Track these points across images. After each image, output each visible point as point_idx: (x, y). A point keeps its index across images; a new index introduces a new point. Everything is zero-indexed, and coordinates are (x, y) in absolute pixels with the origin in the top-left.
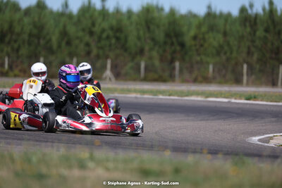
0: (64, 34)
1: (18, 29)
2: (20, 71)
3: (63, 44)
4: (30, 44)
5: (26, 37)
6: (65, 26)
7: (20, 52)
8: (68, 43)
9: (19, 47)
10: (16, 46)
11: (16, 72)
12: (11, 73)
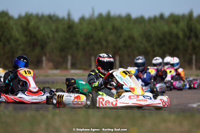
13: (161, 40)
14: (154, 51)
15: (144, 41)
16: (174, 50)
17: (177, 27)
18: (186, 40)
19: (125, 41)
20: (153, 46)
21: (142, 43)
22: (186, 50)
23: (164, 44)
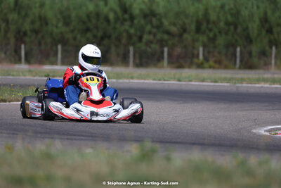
0: (265, 20)
1: (213, 17)
2: (215, 62)
3: (264, 32)
4: (226, 34)
5: (222, 24)
6: (266, 13)
7: (217, 42)
8: (269, 31)
9: (215, 35)
10: (211, 35)
11: (211, 63)
12: (206, 65)
13: (84, 23)
14: (75, 39)
15: (60, 25)
16: (102, 38)
17: (106, 5)
19: (33, 22)
20: (72, 31)
21: (57, 27)
22: (119, 39)
23: (88, 30)
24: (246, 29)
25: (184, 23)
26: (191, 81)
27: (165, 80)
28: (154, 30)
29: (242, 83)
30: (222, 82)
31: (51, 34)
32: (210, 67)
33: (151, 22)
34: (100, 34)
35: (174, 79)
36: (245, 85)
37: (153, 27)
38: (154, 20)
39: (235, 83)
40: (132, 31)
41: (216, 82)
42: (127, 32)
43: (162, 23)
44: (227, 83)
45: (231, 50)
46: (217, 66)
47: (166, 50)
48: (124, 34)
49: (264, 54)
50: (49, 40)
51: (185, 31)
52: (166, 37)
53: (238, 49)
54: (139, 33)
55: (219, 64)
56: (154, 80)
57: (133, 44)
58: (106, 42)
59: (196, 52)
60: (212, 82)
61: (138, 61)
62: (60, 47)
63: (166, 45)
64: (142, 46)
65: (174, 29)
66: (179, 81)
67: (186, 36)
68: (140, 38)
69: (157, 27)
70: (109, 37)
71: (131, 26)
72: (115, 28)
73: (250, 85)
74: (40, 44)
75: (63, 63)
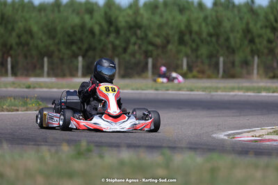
0: (247, 31)
1: (195, 28)
2: (199, 72)
3: (246, 42)
4: (208, 43)
5: (204, 35)
6: (248, 24)
7: (199, 53)
8: (252, 41)
9: (198, 46)
10: (194, 46)
11: (195, 73)
12: (190, 75)
13: (69, 36)
14: (59, 50)
16: (87, 50)
17: (92, 18)
18: (103, 38)
19: (19, 36)
20: (58, 43)
21: (42, 41)
22: (103, 51)
23: (73, 43)
24: (227, 39)
25: (168, 34)
26: (168, 90)
27: (143, 90)
28: (139, 42)
29: (217, 91)
30: (198, 91)
31: (37, 47)
32: (194, 77)
33: (135, 34)
34: (85, 46)
35: (151, 88)
36: (220, 93)
37: (138, 38)
38: (139, 32)
39: (210, 92)
40: (117, 42)
41: (192, 90)
42: (112, 43)
43: (146, 35)
44: (203, 91)
45: (214, 60)
46: (200, 75)
47: (150, 61)
48: (110, 46)
49: (246, 63)
50: (34, 53)
51: (168, 42)
52: (150, 48)
53: (221, 59)
54: (123, 45)
55: (202, 74)
56: (133, 89)
57: (118, 56)
58: (90, 53)
59: (179, 62)
60: (188, 91)
61: (122, 72)
62: (46, 59)
63: (151, 56)
64: (127, 57)
65: (158, 41)
66: (157, 90)
67: (170, 47)
68: (125, 50)
69: (142, 39)
70: (94, 49)
71: (116, 38)
72: (100, 41)
73: (224, 93)
74: (26, 57)
75: (49, 75)
